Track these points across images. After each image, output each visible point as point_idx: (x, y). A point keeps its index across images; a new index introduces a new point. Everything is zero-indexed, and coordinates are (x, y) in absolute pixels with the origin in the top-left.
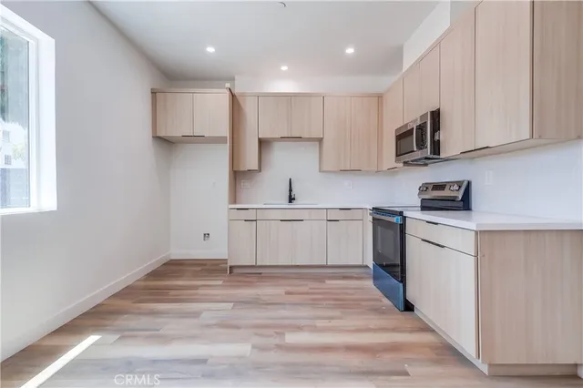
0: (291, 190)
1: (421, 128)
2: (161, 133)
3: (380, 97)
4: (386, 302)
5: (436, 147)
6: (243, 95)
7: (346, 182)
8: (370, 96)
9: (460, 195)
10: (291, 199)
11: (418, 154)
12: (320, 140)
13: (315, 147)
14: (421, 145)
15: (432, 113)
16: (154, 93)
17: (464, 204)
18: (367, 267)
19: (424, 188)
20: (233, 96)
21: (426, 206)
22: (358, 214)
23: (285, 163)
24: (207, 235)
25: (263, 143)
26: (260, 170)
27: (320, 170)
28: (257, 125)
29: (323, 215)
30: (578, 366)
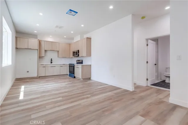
0: (51, 61)
1: (77, 52)
3: (70, 44)
6: (41, 41)
8: (68, 44)
9: (81, 62)
10: (51, 63)
11: (76, 56)
12: (58, 51)
14: (76, 55)
15: (78, 50)
17: (82, 63)
18: (68, 74)
19: (77, 61)
20: (39, 40)
21: (77, 63)
22: (66, 65)
24: (28, 72)
25: (46, 51)
26: (45, 56)
27: (58, 57)
28: (44, 47)
29: (60, 65)
30: (90, 78)
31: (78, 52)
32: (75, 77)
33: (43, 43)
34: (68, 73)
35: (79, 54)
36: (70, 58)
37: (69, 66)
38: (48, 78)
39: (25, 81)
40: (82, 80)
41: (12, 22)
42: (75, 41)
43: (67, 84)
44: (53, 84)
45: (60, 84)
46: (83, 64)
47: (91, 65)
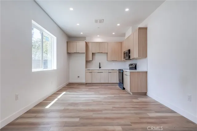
0: (100, 65)
1: (127, 53)
2: (69, 52)
3: (121, 43)
4: (120, 89)
5: (129, 57)
6: (89, 42)
7: (114, 63)
8: (120, 42)
9: (134, 66)
10: (100, 68)
12: (107, 53)
13: (106, 55)
14: (127, 56)
15: (129, 50)
16: (67, 42)
17: (135, 68)
20: (86, 42)
21: (130, 69)
22: (116, 71)
23: (99, 59)
24: (79, 77)
25: (93, 54)
26: (92, 60)
27: (107, 60)
28: (92, 49)
29: (108, 71)
30: (146, 93)
31: (129, 53)
32: (124, 89)
33: (90, 46)
34: (118, 82)
35: (131, 55)
36: (121, 61)
37: (119, 72)
38: (95, 85)
39: (73, 86)
40: (132, 94)
41: (59, 28)
42: (127, 36)
43: (105, 98)
44: (91, 95)
45: (97, 96)
46: (137, 70)
47: (147, 72)
